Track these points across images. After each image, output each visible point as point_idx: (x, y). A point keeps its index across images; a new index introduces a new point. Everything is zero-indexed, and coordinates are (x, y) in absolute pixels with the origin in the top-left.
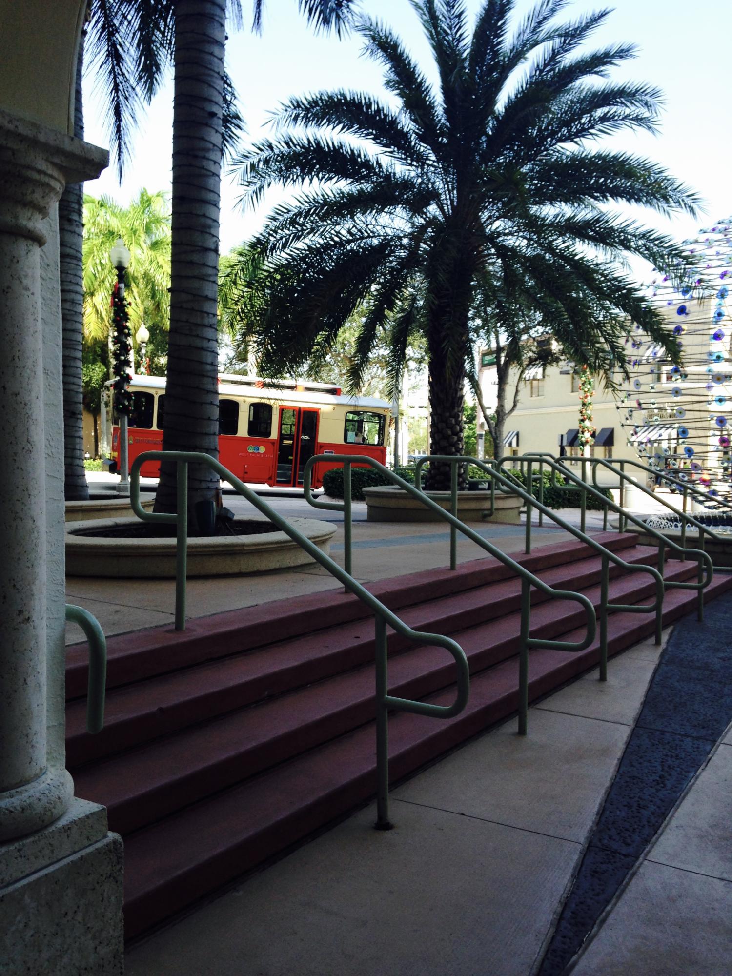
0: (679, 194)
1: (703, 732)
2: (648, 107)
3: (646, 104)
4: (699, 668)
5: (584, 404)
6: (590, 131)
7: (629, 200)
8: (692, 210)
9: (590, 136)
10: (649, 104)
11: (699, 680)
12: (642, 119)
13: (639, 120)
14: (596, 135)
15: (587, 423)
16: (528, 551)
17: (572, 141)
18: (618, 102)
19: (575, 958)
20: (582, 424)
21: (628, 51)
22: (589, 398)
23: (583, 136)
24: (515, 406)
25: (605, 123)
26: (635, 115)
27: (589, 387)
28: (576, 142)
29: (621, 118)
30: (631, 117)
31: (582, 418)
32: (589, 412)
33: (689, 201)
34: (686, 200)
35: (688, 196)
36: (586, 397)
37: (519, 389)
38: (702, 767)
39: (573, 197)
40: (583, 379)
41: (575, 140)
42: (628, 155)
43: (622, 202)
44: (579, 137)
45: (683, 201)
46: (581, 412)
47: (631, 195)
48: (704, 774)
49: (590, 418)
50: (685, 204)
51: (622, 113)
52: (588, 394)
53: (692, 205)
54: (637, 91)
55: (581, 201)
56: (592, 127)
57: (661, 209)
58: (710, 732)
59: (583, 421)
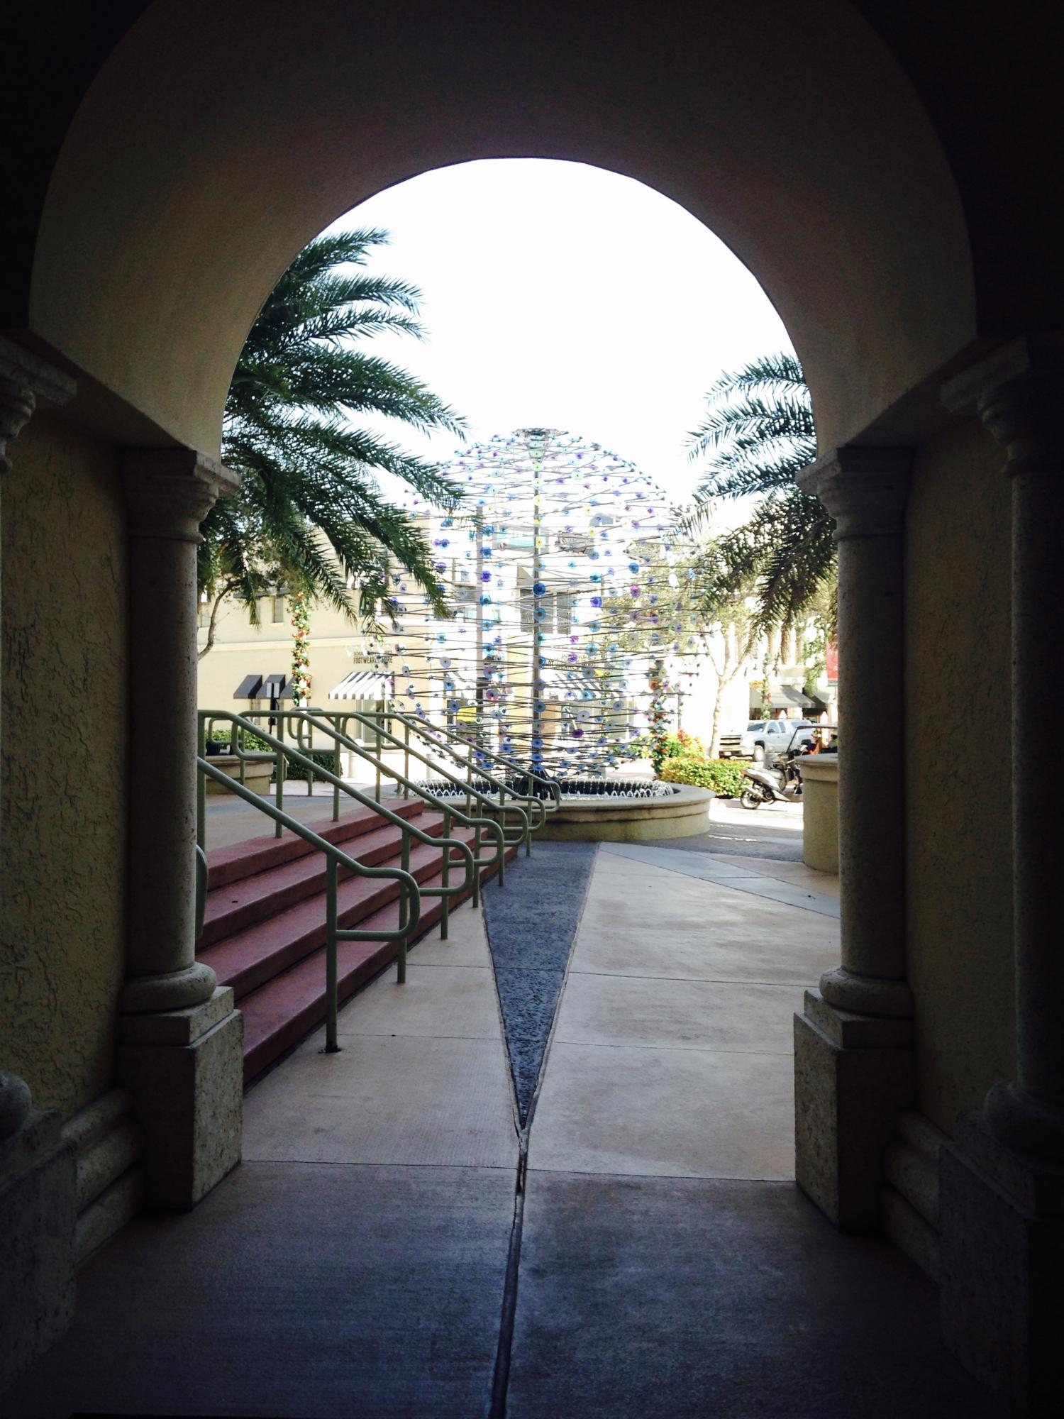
0: (447, 416)
1: (551, 966)
2: (409, 306)
3: (407, 302)
4: (523, 922)
5: (299, 644)
6: (348, 329)
7: (385, 411)
8: (462, 435)
9: (349, 336)
10: (410, 303)
11: (528, 931)
12: (408, 324)
13: (405, 324)
14: (356, 335)
15: (303, 669)
16: (336, 819)
17: (327, 337)
18: (374, 296)
19: (536, 1093)
20: (297, 670)
21: (382, 236)
22: (305, 636)
23: (340, 334)
24: (210, 644)
25: (367, 324)
26: (401, 319)
27: (304, 621)
28: (331, 340)
29: (385, 320)
30: (397, 321)
31: (296, 662)
32: (305, 655)
33: (459, 426)
34: (456, 423)
35: (457, 419)
36: (301, 635)
37: (215, 621)
38: (563, 988)
39: (324, 402)
40: (297, 611)
41: (331, 337)
42: (384, 361)
43: (378, 413)
44: (336, 334)
45: (452, 424)
46: (295, 655)
47: (390, 407)
48: (566, 991)
49: (306, 663)
50: (454, 428)
51: (387, 315)
52: (304, 631)
53: (463, 430)
54: (395, 287)
55: (332, 406)
56: (352, 325)
57: (421, 427)
58: (556, 966)
59: (297, 666)
